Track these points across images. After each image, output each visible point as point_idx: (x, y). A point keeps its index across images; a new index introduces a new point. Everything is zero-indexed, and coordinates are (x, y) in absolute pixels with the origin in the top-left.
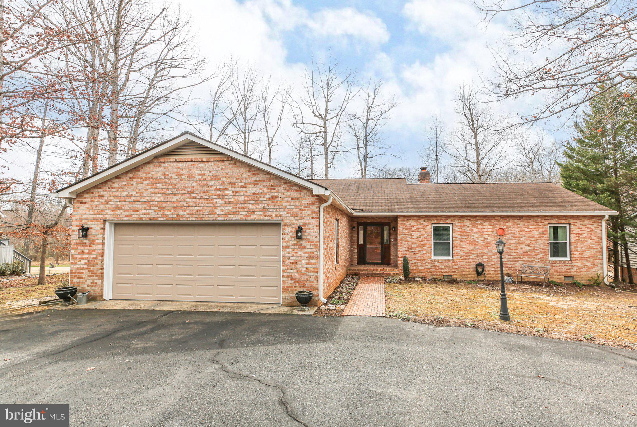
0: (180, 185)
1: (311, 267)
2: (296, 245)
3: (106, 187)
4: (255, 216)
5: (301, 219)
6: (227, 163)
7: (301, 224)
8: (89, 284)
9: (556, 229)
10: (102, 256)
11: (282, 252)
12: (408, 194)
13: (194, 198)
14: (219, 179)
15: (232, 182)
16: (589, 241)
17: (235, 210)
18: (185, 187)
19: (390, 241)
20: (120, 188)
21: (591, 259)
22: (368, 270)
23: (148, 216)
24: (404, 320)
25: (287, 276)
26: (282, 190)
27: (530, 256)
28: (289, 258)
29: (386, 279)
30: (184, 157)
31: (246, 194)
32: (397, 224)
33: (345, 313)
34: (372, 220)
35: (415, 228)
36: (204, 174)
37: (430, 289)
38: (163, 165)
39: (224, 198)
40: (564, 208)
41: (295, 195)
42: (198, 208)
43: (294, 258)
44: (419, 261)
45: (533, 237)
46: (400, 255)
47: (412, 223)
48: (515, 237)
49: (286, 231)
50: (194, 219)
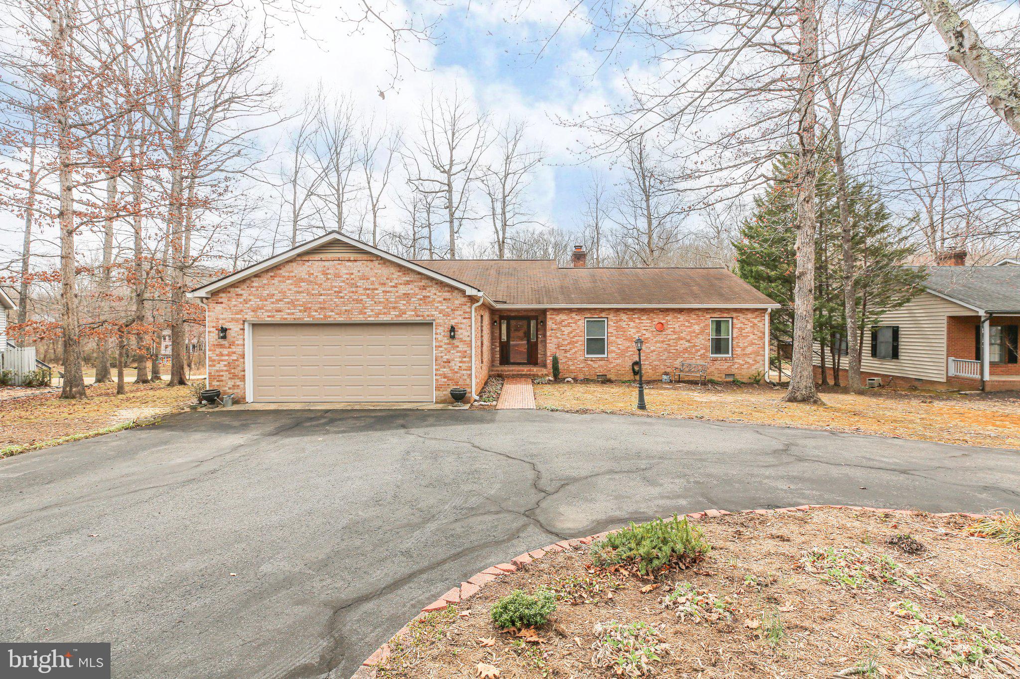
0: (327, 285)
1: (464, 366)
2: (449, 344)
3: (244, 286)
4: (407, 316)
5: (453, 319)
6: (376, 263)
7: (453, 324)
8: (231, 386)
9: (718, 324)
10: (244, 358)
11: (434, 352)
12: (559, 282)
13: (342, 297)
14: (368, 279)
15: (382, 282)
16: (752, 336)
17: (386, 310)
18: (332, 287)
19: (537, 338)
20: (260, 287)
21: (752, 356)
22: (512, 370)
23: (292, 316)
24: (552, 410)
25: (440, 375)
26: (433, 290)
27: (690, 353)
28: (442, 357)
29: (533, 379)
30: (330, 256)
31: (397, 294)
32: (545, 317)
33: (497, 408)
34: (516, 314)
35: (566, 322)
36: (352, 274)
37: (580, 389)
38: (307, 264)
39: (374, 298)
40: (728, 300)
41: (447, 295)
42: (346, 308)
43: (447, 357)
44: (570, 359)
45: (694, 332)
46: (549, 354)
47: (562, 317)
48: (674, 332)
49: (438, 331)
50: (343, 319)
